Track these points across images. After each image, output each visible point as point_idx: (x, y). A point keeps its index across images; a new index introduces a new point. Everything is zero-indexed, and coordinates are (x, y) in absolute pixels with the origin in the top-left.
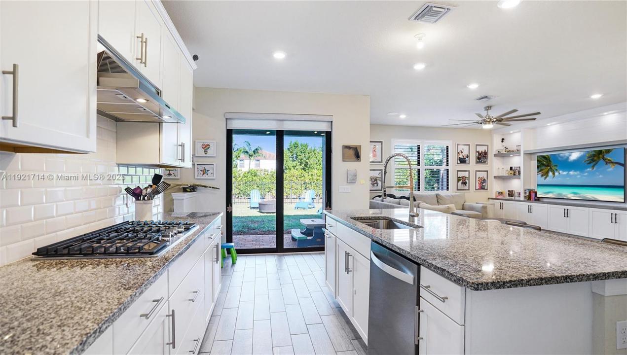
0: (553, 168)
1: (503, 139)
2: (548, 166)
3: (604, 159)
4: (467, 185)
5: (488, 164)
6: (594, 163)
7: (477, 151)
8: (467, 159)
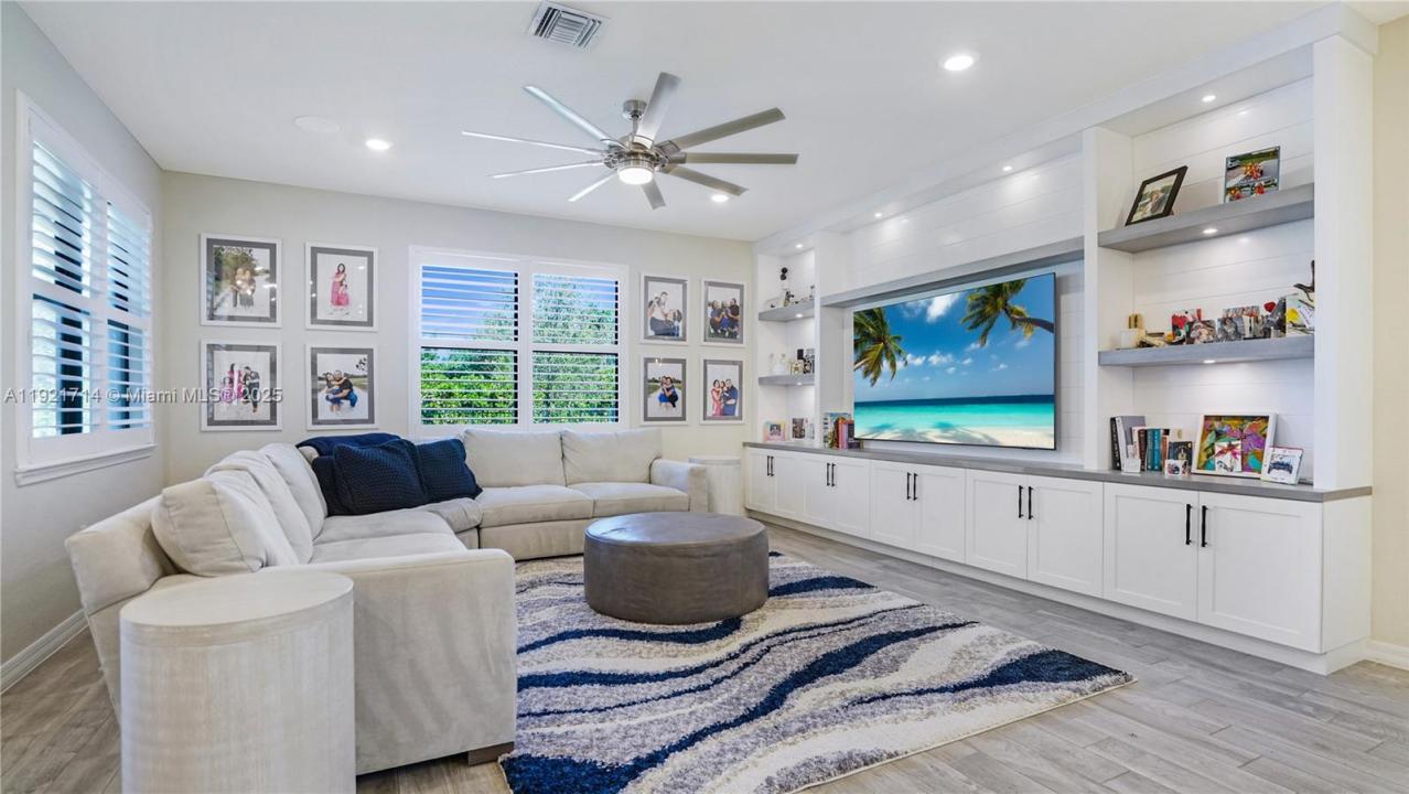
0: (893, 346)
1: (784, 271)
2: (879, 340)
3: (1007, 312)
4: (679, 403)
5: (742, 342)
6: (986, 324)
7: (711, 300)
8: (676, 323)
